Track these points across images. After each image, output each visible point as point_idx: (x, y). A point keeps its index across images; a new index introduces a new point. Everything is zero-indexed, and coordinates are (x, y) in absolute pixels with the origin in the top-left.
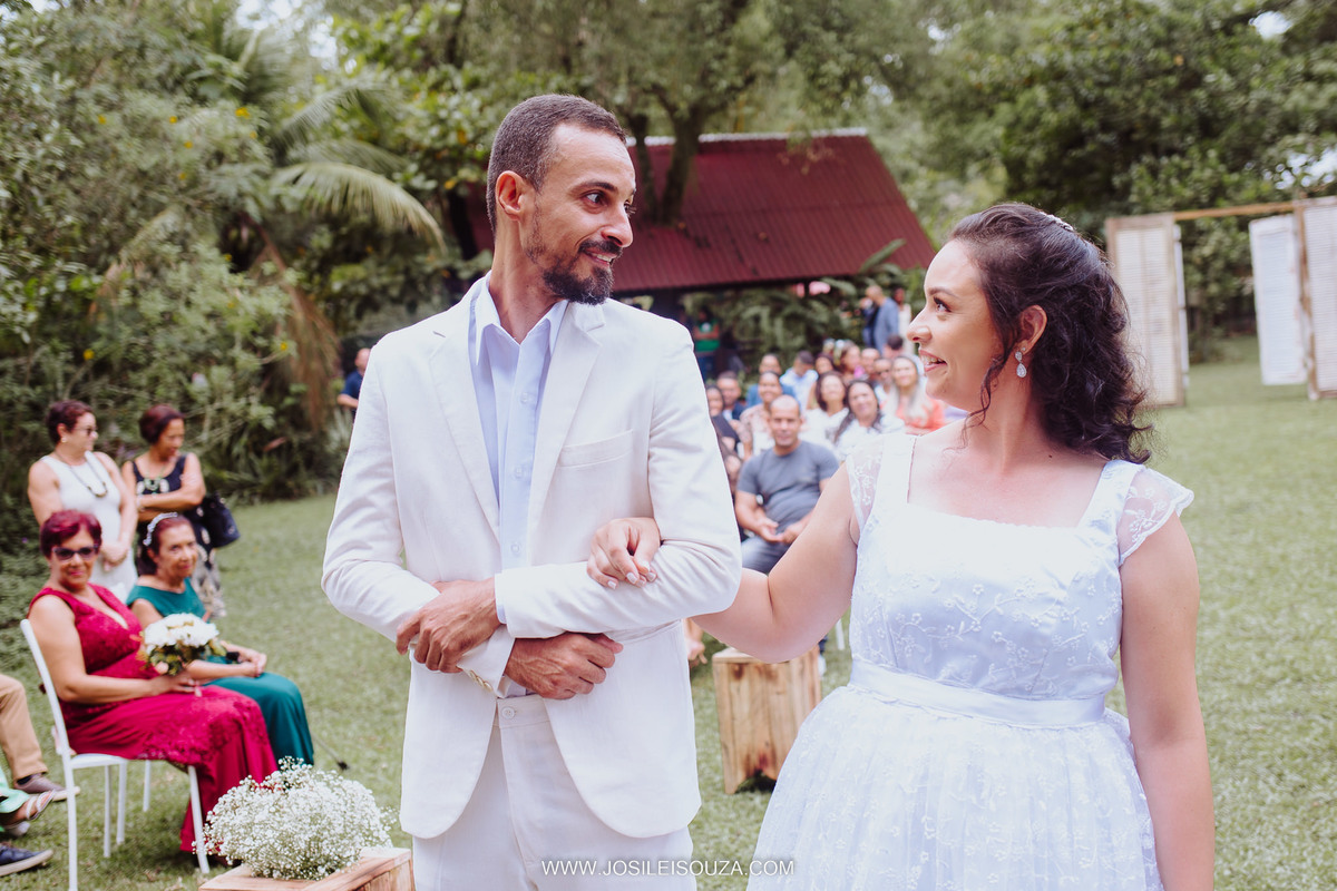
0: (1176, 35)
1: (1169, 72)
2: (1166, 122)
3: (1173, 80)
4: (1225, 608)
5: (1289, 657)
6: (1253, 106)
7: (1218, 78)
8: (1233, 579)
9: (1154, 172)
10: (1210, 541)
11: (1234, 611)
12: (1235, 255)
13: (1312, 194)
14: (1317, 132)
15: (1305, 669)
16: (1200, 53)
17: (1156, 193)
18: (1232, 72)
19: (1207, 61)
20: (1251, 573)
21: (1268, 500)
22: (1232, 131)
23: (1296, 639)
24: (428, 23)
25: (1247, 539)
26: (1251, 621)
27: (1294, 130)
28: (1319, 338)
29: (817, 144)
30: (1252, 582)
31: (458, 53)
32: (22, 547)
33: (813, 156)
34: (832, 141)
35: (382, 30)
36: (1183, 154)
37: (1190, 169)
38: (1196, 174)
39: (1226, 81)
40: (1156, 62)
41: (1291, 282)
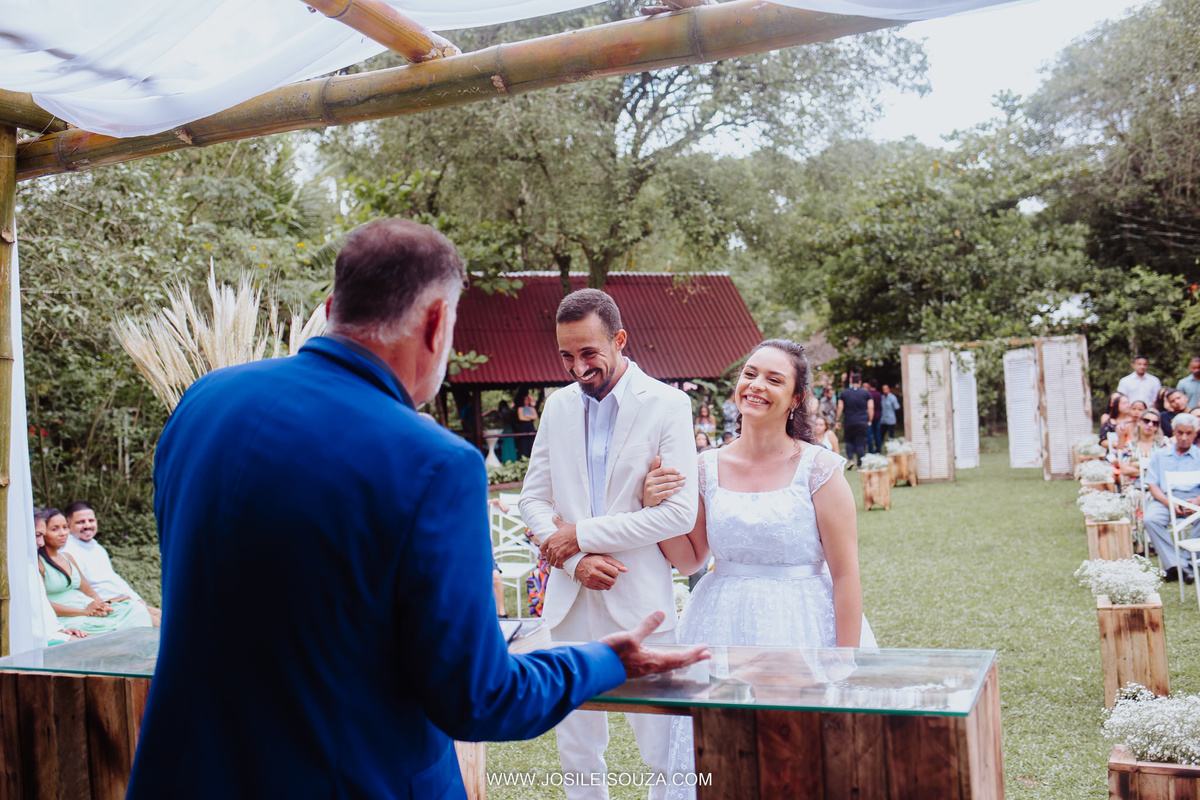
0: (955, 215)
1: (950, 242)
2: (947, 277)
3: (952, 247)
4: (968, 608)
5: (1006, 637)
6: (1009, 268)
7: (984, 246)
8: (976, 591)
9: (938, 313)
10: (963, 568)
11: (974, 609)
12: (994, 375)
13: (1053, 333)
14: (1057, 288)
15: (1016, 644)
16: (972, 229)
17: (939, 327)
18: (994, 243)
19: (978, 235)
20: (988, 587)
21: (1006, 544)
22: (996, 285)
23: (1012, 626)
24: (416, 184)
25: (988, 567)
26: (985, 615)
27: (1041, 286)
28: (1051, 436)
29: (693, 282)
30: (988, 593)
31: (435, 205)
32: (125, 541)
33: (691, 292)
34: (705, 280)
35: (383, 187)
36: (959, 300)
37: (964, 311)
38: (968, 315)
39: (991, 250)
40: (941, 234)
41: (1032, 395)
